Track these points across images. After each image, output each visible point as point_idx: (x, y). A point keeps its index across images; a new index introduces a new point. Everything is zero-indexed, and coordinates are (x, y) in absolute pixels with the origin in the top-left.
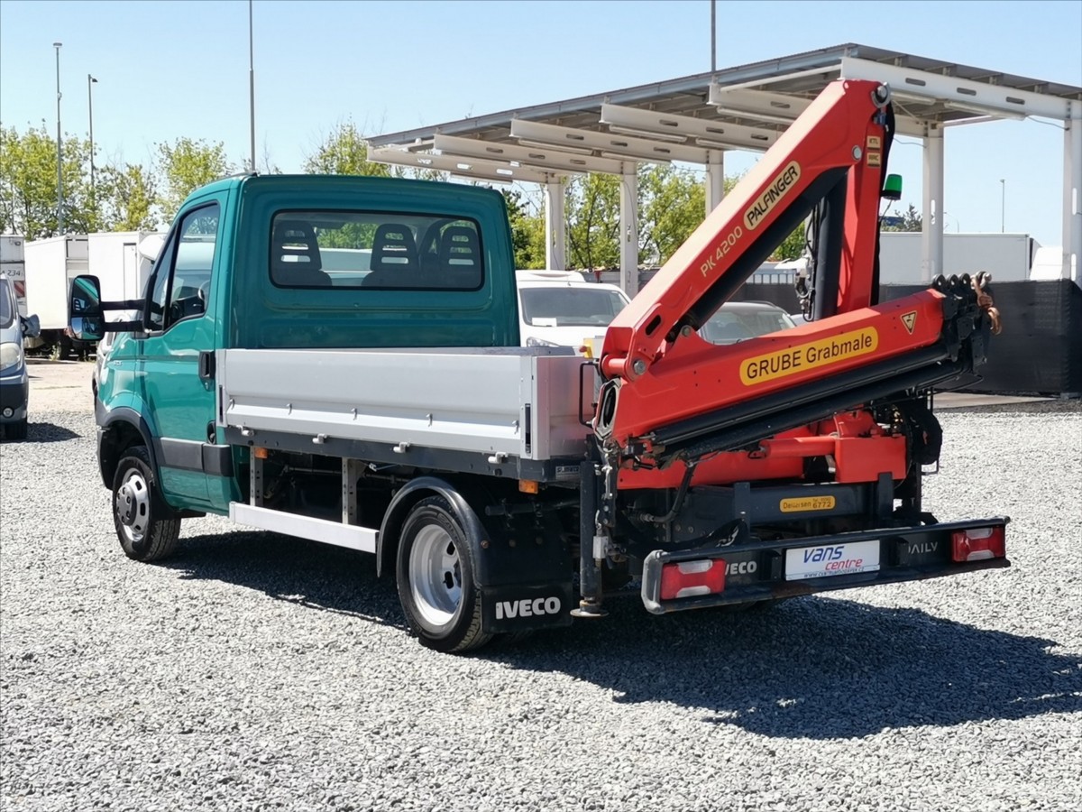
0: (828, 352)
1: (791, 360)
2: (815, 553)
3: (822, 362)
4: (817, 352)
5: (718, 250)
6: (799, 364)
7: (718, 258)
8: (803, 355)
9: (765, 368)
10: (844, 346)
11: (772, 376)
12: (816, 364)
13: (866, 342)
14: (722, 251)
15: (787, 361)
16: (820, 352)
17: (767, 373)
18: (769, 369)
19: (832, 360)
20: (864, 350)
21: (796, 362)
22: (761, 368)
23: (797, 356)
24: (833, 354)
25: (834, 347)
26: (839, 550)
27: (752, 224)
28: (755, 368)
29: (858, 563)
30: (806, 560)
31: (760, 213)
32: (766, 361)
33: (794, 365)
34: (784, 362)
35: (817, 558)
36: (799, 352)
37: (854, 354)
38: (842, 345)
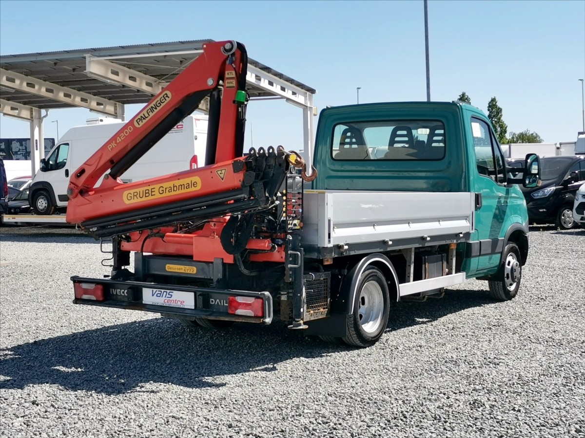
0: (171, 189)
1: (150, 192)
2: (157, 292)
3: (167, 194)
4: (164, 189)
5: (118, 138)
6: (154, 195)
7: (118, 142)
8: (156, 190)
9: (136, 196)
10: (180, 186)
11: (140, 200)
12: (164, 195)
13: (194, 185)
14: (120, 138)
15: (148, 193)
16: (166, 189)
17: (137, 198)
18: (138, 196)
19: (173, 193)
20: (193, 189)
21: (153, 193)
22: (134, 196)
23: (153, 190)
24: (174, 190)
25: (174, 187)
26: (170, 294)
27: (139, 124)
28: (131, 195)
29: (182, 302)
30: (153, 295)
31: (144, 119)
32: (137, 192)
33: (152, 195)
34: (146, 193)
35: (159, 295)
36: (154, 188)
37: (186, 191)
38: (179, 186)
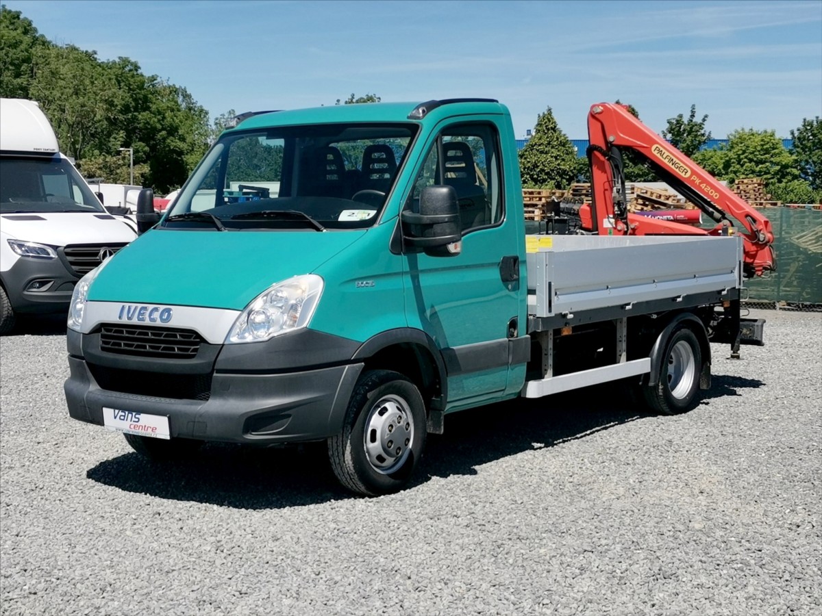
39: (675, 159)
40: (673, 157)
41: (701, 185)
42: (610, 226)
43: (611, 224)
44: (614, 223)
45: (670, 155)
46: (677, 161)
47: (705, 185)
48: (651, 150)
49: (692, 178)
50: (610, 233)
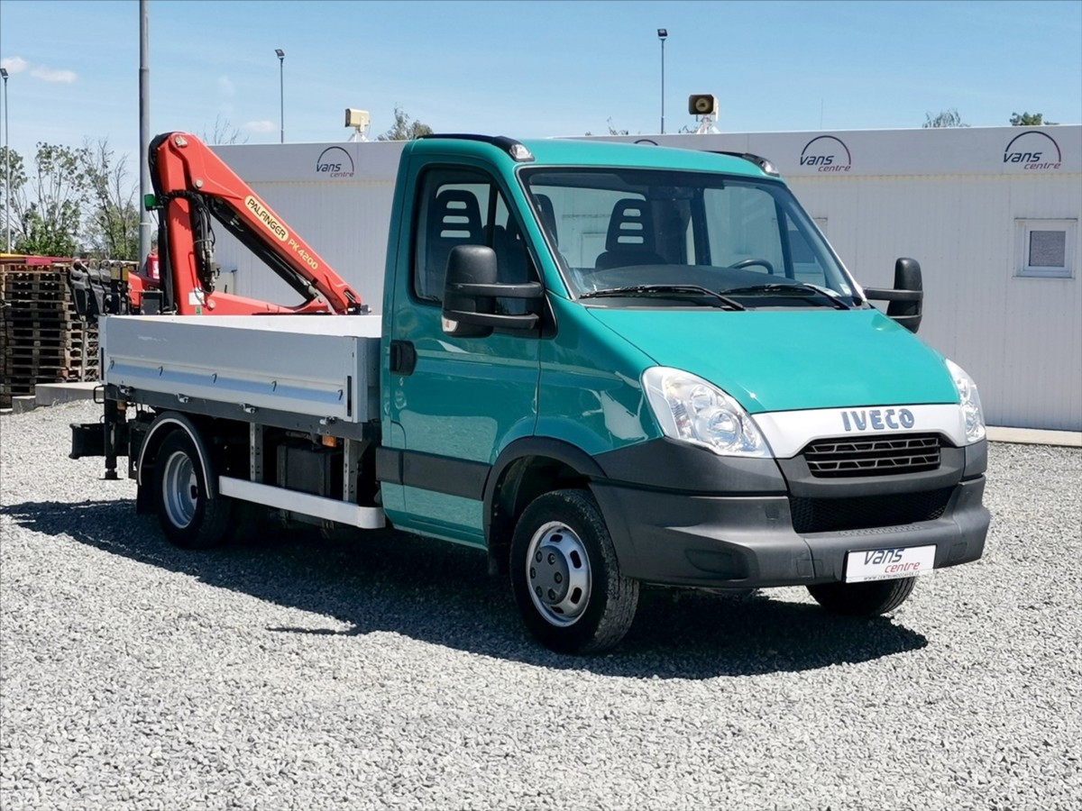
39: (271, 217)
40: (269, 214)
41: (299, 252)
42: (198, 303)
43: (200, 300)
44: (203, 298)
45: (265, 210)
46: (274, 220)
47: (303, 251)
48: (244, 202)
49: (290, 242)
50: (198, 313)
